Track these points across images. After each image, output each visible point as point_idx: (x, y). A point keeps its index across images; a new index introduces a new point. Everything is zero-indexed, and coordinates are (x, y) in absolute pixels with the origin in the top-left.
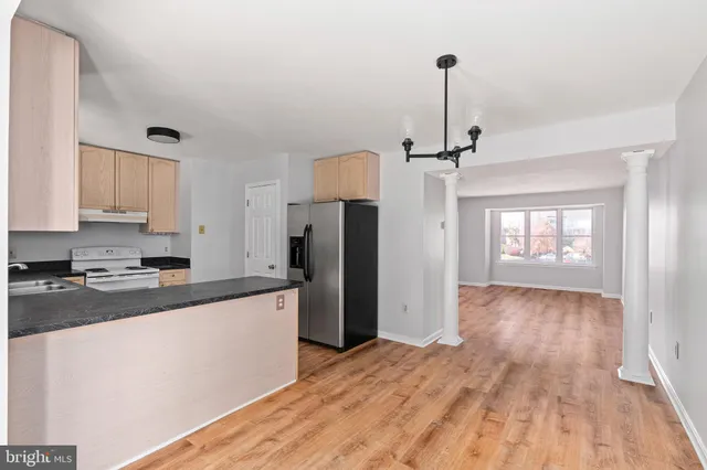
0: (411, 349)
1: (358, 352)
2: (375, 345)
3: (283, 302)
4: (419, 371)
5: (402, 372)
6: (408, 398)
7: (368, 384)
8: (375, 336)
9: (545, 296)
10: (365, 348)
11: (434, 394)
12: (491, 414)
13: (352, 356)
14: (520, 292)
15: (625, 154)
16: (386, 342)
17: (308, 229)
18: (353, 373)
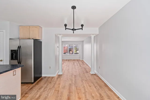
0: (53, 78)
1: (38, 82)
2: (42, 79)
3: (15, 73)
4: (57, 83)
5: (54, 84)
6: (59, 91)
7: (46, 90)
8: (41, 77)
9: (72, 61)
10: (40, 80)
11: (64, 87)
12: (77, 88)
13: (37, 84)
14: (68, 60)
15: (91, 35)
16: (45, 77)
17: (19, 47)
18: (40, 89)
